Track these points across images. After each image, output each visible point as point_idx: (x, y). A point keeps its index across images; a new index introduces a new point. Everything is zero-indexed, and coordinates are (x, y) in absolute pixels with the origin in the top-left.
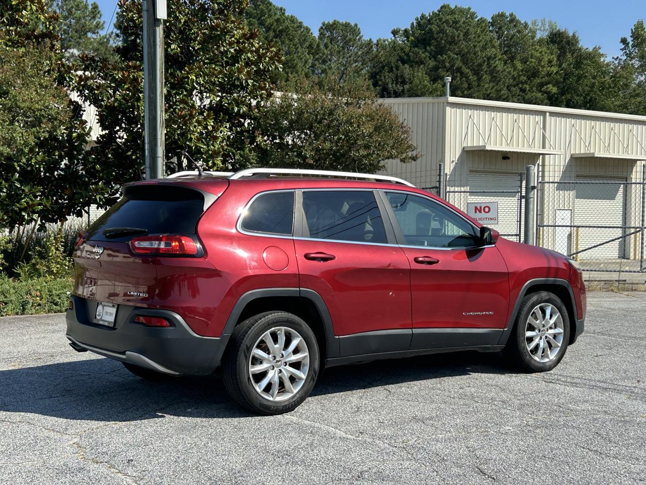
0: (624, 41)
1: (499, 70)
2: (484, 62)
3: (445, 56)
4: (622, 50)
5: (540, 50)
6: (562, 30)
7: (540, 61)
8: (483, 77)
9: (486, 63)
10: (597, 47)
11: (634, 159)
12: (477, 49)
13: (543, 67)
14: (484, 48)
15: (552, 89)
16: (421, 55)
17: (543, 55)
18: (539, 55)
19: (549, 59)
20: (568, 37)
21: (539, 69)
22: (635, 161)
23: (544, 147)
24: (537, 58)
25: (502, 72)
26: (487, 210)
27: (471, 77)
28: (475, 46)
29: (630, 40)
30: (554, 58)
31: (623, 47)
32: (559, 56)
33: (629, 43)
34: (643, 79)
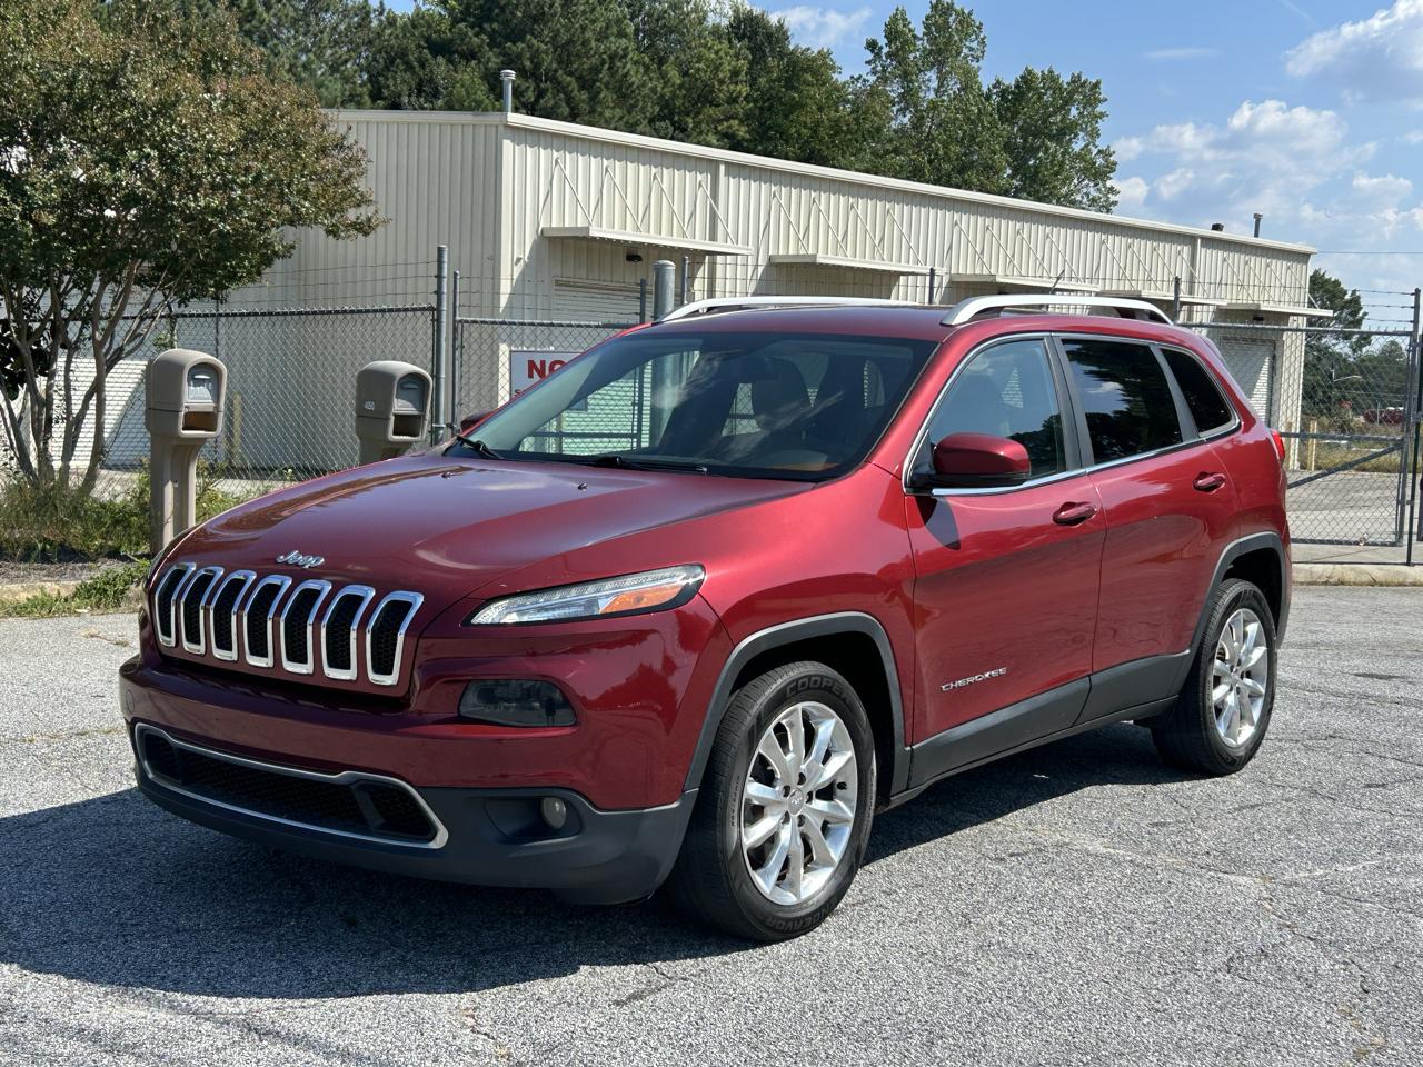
0: (872, 46)
1: (634, 83)
2: (603, 63)
3: (521, 45)
4: (868, 63)
5: (715, 48)
6: (757, 12)
7: (717, 68)
8: (600, 93)
9: (606, 66)
10: (825, 51)
11: (895, 272)
12: (588, 34)
13: (721, 82)
14: (602, 36)
15: (737, 129)
16: (471, 38)
17: (721, 58)
18: (713, 56)
19: (734, 67)
20: (768, 26)
21: (714, 87)
23: (713, 237)
24: (709, 63)
25: (639, 87)
27: (576, 93)
28: (584, 29)
29: (882, 41)
30: (743, 64)
31: (870, 56)
32: (751, 63)
33: (881, 48)
34: (906, 120)
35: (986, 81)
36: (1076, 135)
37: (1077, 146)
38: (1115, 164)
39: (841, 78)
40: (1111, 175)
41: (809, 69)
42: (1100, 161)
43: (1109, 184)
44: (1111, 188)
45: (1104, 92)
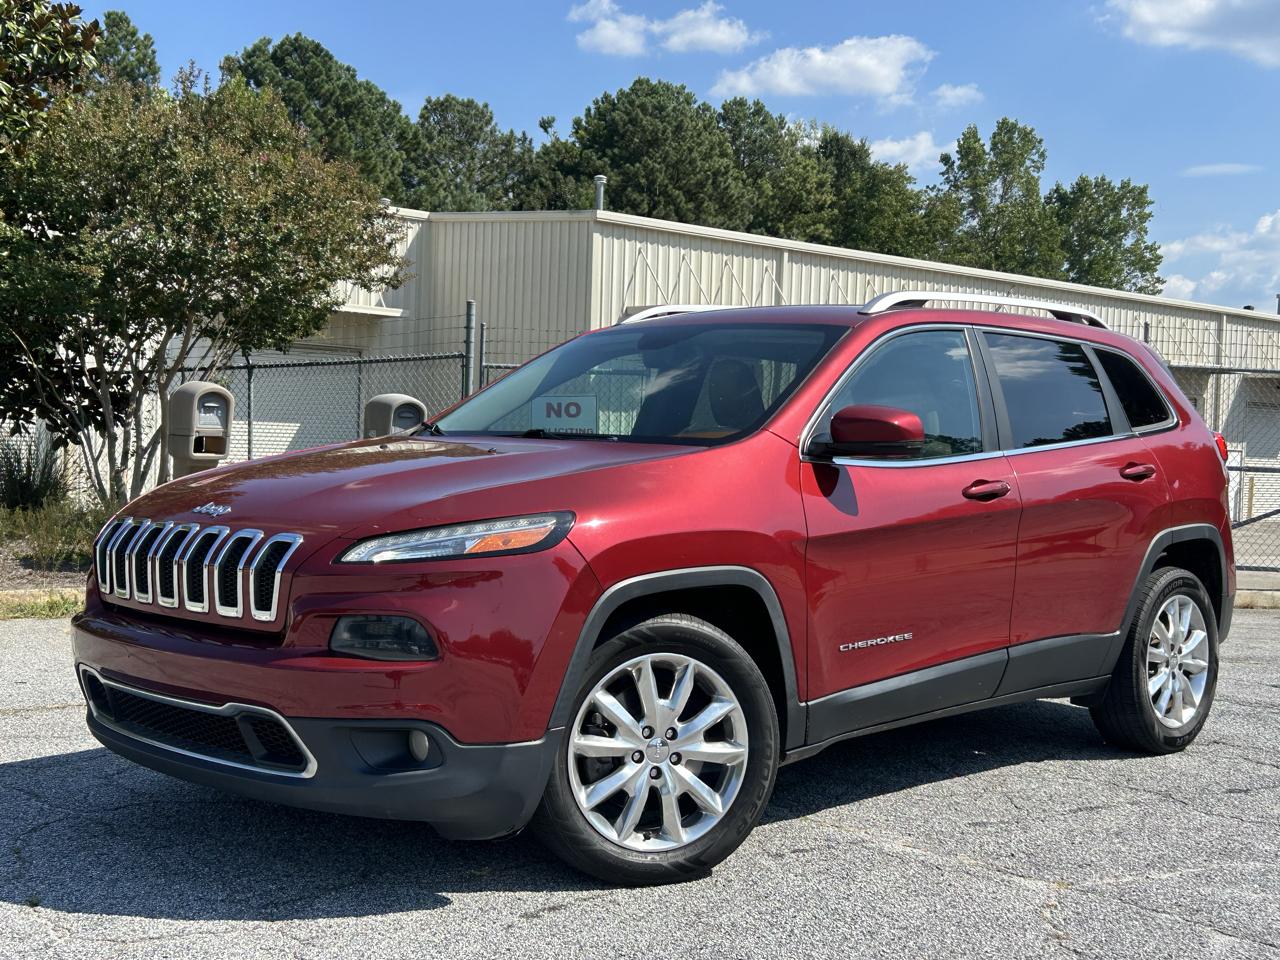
0: (946, 159)
1: (733, 195)
2: (707, 178)
3: (637, 165)
4: (943, 174)
5: (804, 164)
6: (842, 133)
7: (805, 180)
9: (710, 181)
12: (695, 154)
13: (809, 193)
14: (707, 157)
15: (823, 232)
16: (595, 161)
17: (808, 172)
18: (801, 170)
19: (820, 180)
20: (851, 146)
21: (802, 196)
24: (798, 177)
25: (737, 199)
27: (683, 203)
28: (691, 150)
29: (955, 157)
30: (829, 177)
31: (944, 168)
32: (838, 177)
33: (954, 162)
34: (975, 223)
35: (1045, 189)
36: (1127, 233)
37: (1128, 242)
38: (1161, 257)
39: (916, 187)
40: (1158, 267)
41: (887, 181)
42: (1148, 255)
43: (1156, 275)
44: (1158, 280)
45: (1150, 196)
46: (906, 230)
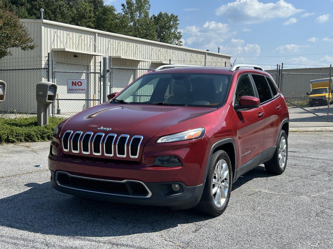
0: (123, 5)
1: (65, 13)
2: (57, 7)
3: (36, 2)
4: (122, 9)
5: (85, 5)
7: (86, 10)
8: (57, 15)
9: (58, 8)
10: (112, 6)
11: (139, 60)
13: (87, 13)
14: (57, 1)
15: (91, 25)
17: (86, 7)
18: (84, 6)
19: (90, 9)
21: (85, 14)
22: (139, 61)
23: (95, 51)
24: (84, 8)
25: (66, 14)
26: (80, 84)
27: (51, 14)
29: (125, 4)
30: (92, 9)
31: (122, 8)
32: (94, 9)
33: (125, 6)
34: (132, 24)
35: (150, 15)
36: (172, 28)
37: (172, 31)
38: (182, 36)
39: (116, 13)
40: (181, 38)
41: (108, 11)
42: (178, 35)
43: (180, 40)
44: (181, 41)
45: (178, 18)
46: (115, 25)
